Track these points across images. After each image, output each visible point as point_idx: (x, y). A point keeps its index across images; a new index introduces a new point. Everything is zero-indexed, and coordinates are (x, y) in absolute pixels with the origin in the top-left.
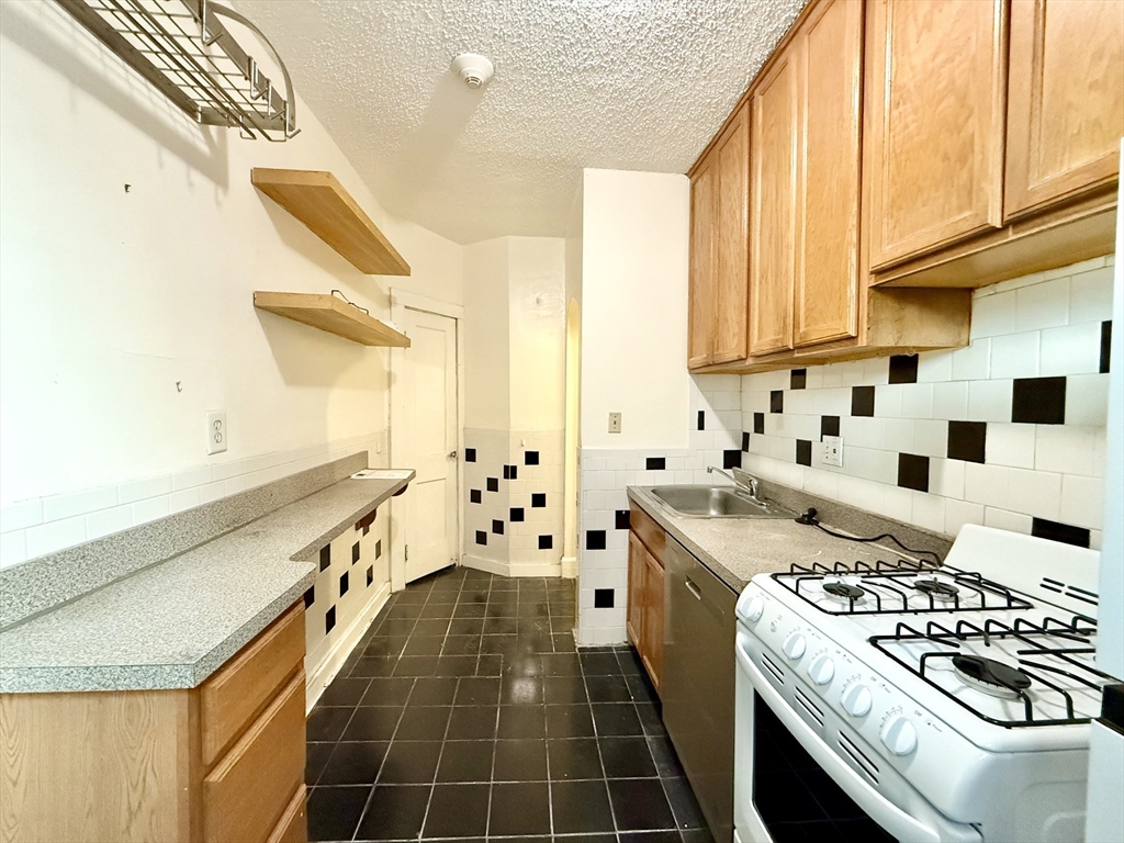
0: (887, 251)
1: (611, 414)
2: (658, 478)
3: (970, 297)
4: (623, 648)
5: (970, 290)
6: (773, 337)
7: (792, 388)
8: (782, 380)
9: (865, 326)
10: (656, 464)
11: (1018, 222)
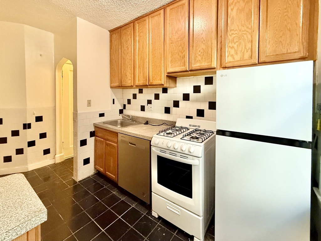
0: (171, 70)
1: (88, 100)
2: (103, 119)
3: (176, 79)
4: (94, 175)
5: (176, 78)
6: (142, 82)
7: (139, 93)
8: (136, 91)
9: (165, 83)
10: (102, 115)
11: (191, 71)
